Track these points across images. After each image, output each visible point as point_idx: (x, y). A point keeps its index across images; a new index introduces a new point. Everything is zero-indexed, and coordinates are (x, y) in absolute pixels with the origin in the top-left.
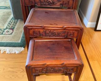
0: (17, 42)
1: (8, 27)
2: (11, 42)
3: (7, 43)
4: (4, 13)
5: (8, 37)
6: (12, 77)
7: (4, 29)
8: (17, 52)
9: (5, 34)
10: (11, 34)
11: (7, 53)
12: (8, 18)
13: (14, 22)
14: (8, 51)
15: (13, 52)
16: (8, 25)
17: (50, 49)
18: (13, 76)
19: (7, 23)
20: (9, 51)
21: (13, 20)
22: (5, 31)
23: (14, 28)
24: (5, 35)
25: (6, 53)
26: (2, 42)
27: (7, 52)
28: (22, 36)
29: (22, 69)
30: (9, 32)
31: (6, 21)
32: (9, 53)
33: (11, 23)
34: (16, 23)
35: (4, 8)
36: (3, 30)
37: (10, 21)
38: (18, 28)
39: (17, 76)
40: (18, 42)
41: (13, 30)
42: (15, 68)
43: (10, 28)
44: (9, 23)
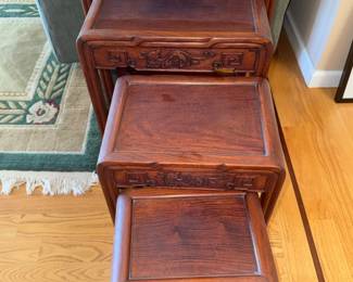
0: (74, 153)
1: (41, 94)
2: (56, 152)
3: (41, 156)
4: (20, 32)
5: (44, 132)
6: (68, 277)
7: (26, 102)
8: (77, 191)
9: (31, 123)
10: (53, 121)
11: (45, 192)
12: (36, 56)
13: (60, 74)
14: (49, 187)
15: (65, 191)
16: (39, 86)
17: (180, 234)
18: (69, 273)
19: (36, 77)
20: (52, 187)
21: (53, 63)
22: (30, 110)
23: (60, 97)
24: (34, 127)
25: (41, 194)
26: (27, 152)
27: (46, 189)
28: (88, 129)
29: (96, 249)
30: (44, 112)
31: (29, 68)
32: (52, 194)
33: (50, 75)
34: (66, 78)
35: (18, 11)
36: (25, 106)
37: (45, 69)
38: (75, 97)
39: (82, 273)
40: (78, 153)
41: (57, 106)
42: (75, 246)
43: (47, 96)
44: (42, 78)
